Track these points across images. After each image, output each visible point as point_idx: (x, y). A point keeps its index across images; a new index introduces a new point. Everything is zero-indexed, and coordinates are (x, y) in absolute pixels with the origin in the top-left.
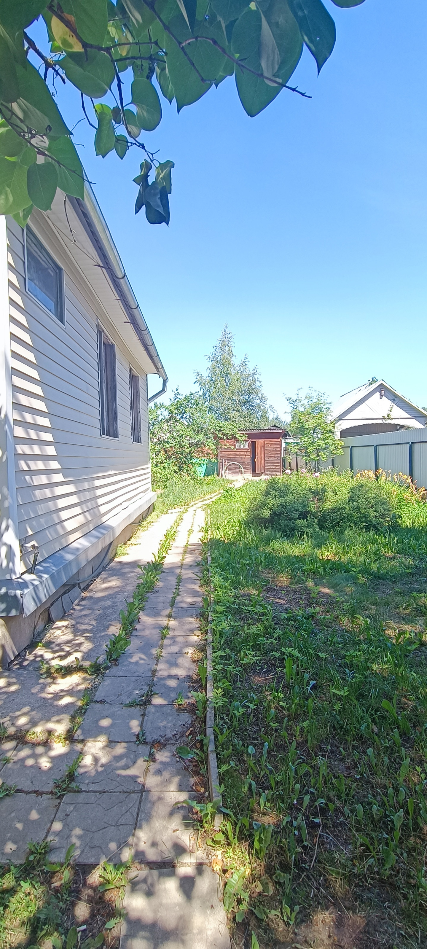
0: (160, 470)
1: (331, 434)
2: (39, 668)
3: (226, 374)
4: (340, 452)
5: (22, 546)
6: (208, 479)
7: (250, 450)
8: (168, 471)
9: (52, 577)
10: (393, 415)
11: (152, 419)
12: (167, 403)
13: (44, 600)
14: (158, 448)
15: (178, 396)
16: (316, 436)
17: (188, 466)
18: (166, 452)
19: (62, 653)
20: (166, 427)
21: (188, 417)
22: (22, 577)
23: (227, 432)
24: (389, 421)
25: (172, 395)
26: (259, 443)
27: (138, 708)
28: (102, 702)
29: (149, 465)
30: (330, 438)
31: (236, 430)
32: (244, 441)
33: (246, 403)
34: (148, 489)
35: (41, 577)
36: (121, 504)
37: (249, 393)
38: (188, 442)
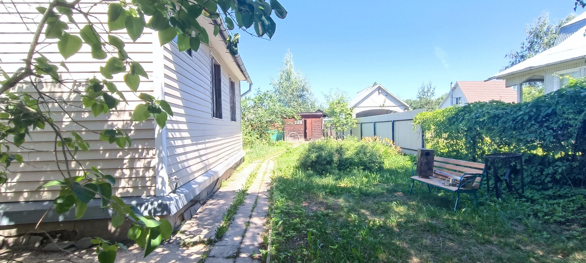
0: (248, 137)
1: (349, 116)
2: (179, 243)
3: (288, 79)
4: (355, 126)
5: (169, 178)
6: (278, 143)
7: (303, 125)
8: (253, 138)
9: (186, 195)
10: (386, 104)
11: (243, 106)
12: (253, 97)
13: (181, 207)
14: (247, 123)
15: (259, 93)
16: (341, 117)
17: (265, 135)
18: (252, 126)
19: (192, 236)
20: (252, 111)
21: (265, 105)
22: (170, 195)
23: (289, 114)
24: (383, 108)
25: (256, 92)
26: (309, 121)
27: (232, 259)
28: (213, 257)
29: (241, 134)
30: (349, 118)
31: (294, 113)
32: (299, 120)
33: (301, 96)
34: (240, 148)
35: (180, 195)
36: (224, 157)
37: (303, 90)
38: (265, 120)
